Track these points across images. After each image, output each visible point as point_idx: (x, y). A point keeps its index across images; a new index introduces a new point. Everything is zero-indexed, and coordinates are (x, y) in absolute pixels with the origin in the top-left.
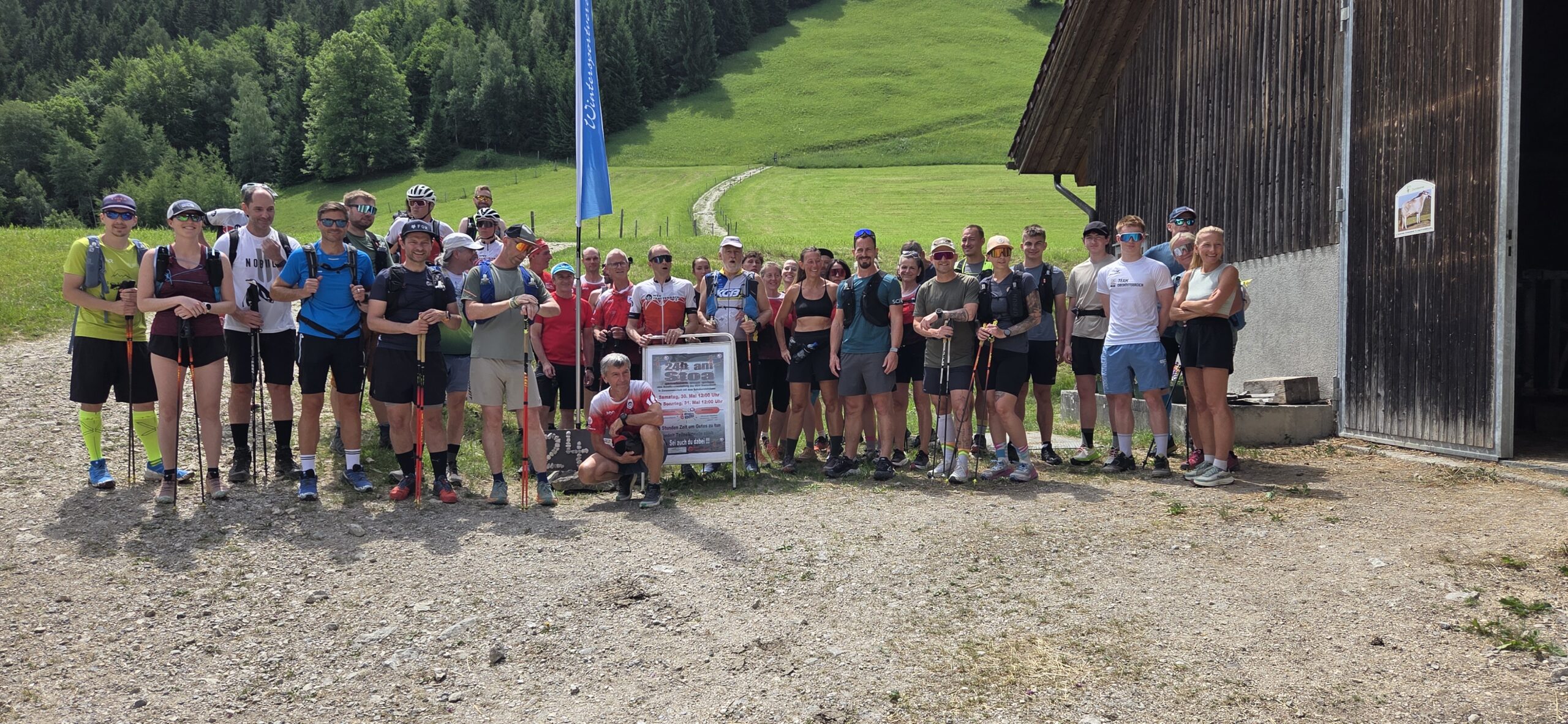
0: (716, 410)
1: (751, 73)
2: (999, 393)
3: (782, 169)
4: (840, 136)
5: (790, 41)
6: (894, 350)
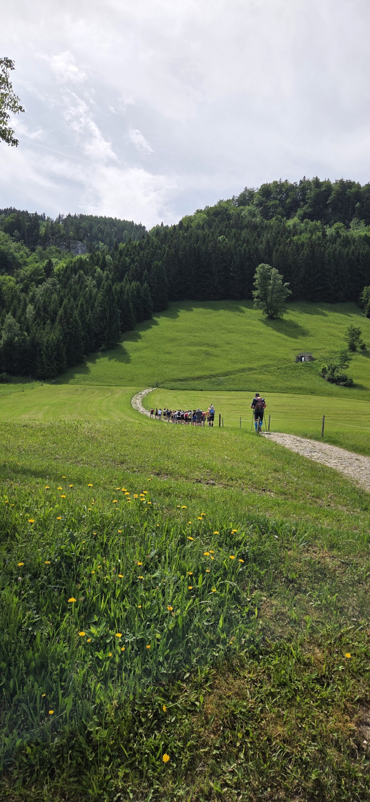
1: (137, 342)
3: (162, 390)
4: (187, 375)
5: (154, 327)
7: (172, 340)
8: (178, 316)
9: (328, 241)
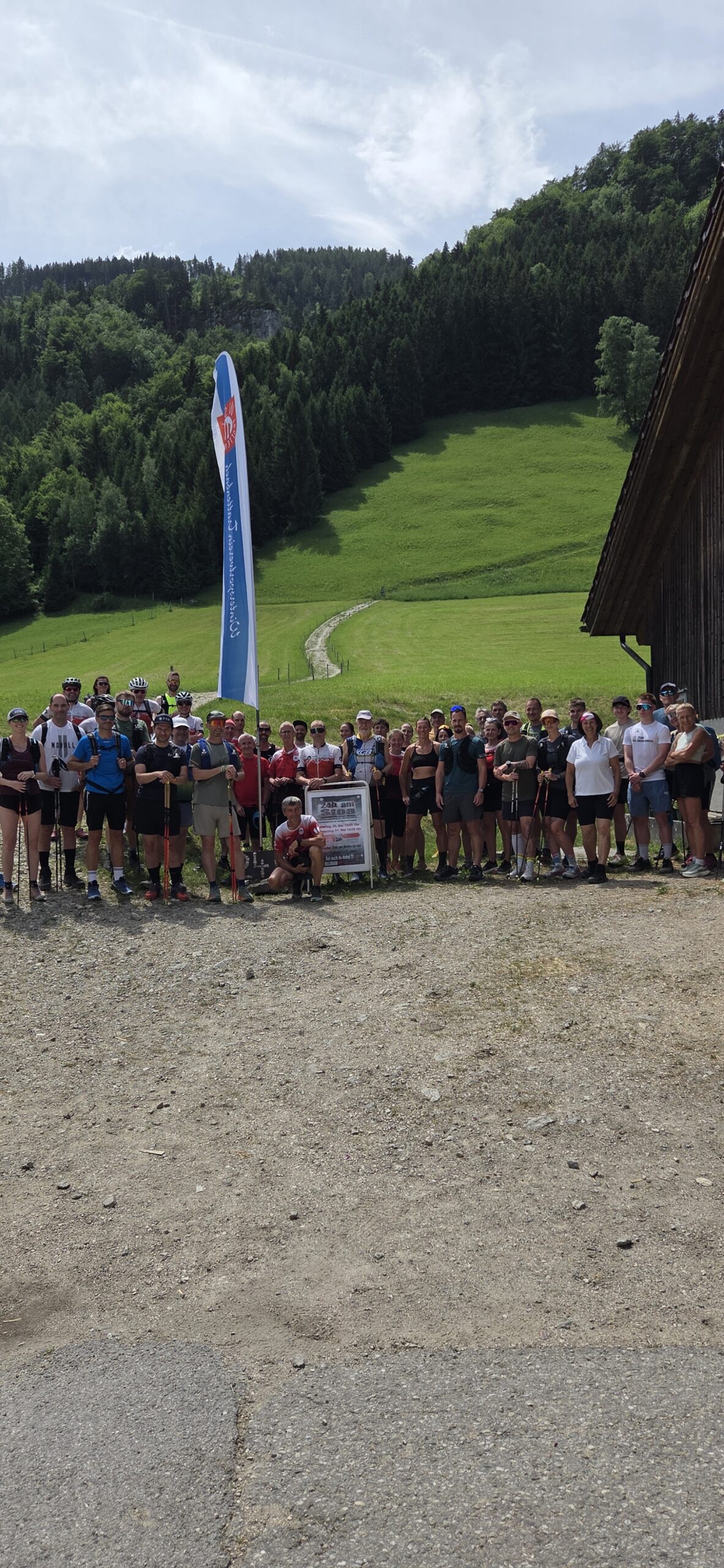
0: (357, 835)
1: (357, 509)
2: (553, 818)
3: (389, 603)
4: (445, 568)
5: (394, 476)
6: (481, 790)
7: (425, 499)
8: (444, 448)
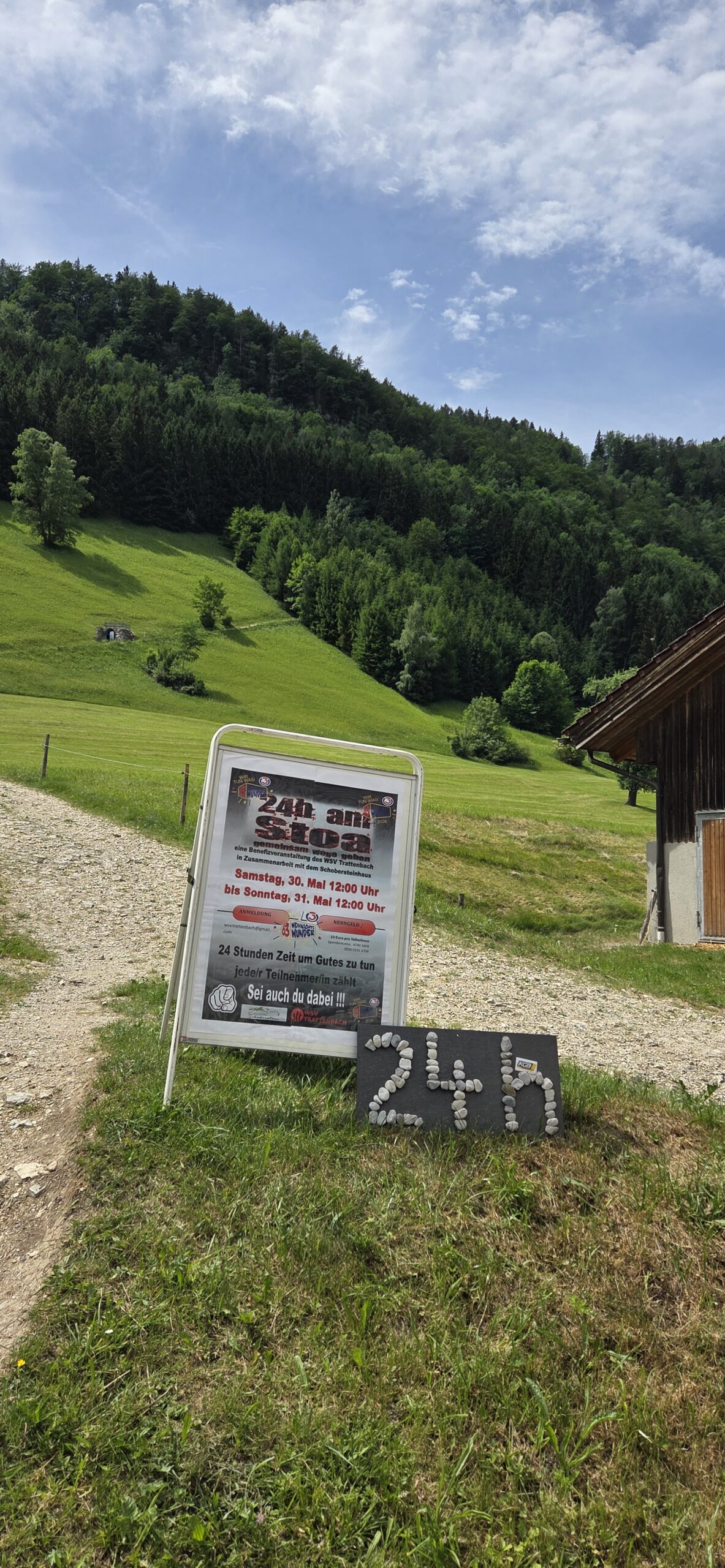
9: (169, 407)
